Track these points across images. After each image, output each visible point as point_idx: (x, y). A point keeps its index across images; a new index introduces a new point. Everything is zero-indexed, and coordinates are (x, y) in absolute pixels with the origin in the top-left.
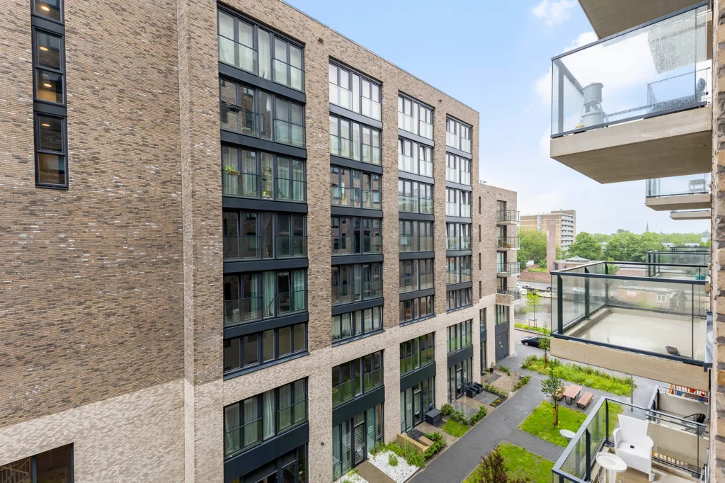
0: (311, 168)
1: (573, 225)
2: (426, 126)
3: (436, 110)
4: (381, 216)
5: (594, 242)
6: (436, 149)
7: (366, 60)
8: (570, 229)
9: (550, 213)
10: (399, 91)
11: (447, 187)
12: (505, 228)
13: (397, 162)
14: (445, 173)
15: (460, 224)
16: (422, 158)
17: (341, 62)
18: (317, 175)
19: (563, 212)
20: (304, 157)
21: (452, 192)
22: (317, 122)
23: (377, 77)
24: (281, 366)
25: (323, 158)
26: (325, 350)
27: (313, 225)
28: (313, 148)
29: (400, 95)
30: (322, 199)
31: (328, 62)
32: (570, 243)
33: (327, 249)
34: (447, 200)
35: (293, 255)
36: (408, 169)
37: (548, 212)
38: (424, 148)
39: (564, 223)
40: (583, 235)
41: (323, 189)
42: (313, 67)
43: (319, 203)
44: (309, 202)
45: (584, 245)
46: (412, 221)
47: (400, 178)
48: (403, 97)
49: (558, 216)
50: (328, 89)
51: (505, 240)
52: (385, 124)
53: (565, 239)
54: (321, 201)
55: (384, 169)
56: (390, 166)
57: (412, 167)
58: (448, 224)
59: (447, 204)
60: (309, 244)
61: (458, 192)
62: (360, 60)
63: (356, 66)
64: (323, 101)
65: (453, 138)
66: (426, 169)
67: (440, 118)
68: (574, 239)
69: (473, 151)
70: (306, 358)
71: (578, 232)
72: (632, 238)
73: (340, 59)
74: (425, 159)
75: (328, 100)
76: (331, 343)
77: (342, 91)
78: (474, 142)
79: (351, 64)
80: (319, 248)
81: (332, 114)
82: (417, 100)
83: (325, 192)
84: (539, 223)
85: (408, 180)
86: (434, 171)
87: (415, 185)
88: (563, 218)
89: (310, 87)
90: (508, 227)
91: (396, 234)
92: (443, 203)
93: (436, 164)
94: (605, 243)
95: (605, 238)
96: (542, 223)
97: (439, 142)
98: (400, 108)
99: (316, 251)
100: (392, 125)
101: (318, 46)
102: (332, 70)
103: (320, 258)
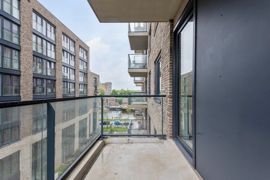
0: (23, 55)
1: (111, 87)
2: (72, 48)
3: (76, 43)
4: (55, 79)
5: (116, 92)
6: (76, 57)
7: (49, 16)
8: (110, 88)
9: (105, 83)
10: (62, 32)
11: (80, 71)
12: (96, 87)
13: (62, 59)
14: (79, 66)
15: (84, 84)
16: (71, 59)
17: (39, 13)
18: (26, 59)
19: (108, 83)
20: (20, 49)
21: (81, 73)
22: (27, 35)
23: (54, 24)
24: (6, 148)
25: (29, 52)
26: (29, 137)
27: (24, 81)
28: (24, 46)
29: (63, 34)
30: (29, 70)
31: (32, 11)
32: (110, 93)
33: (31, 92)
34: (79, 76)
35: (12, 95)
36: (66, 62)
37: (104, 83)
38: (71, 55)
39: (109, 86)
40: (114, 90)
41: (29, 65)
42: (25, 11)
43: (27, 71)
44: (21, 70)
45: (114, 93)
46: (67, 82)
47: (63, 65)
48: (64, 35)
49: (107, 84)
50: (32, 22)
51: (96, 91)
52: (57, 43)
53: (109, 91)
54: (28, 70)
55: (57, 61)
56: (59, 60)
57: (67, 62)
58: (80, 84)
59: (79, 77)
60: (21, 90)
61: (83, 73)
62: (47, 15)
63: (45, 17)
64: (29, 27)
65: (81, 54)
66: (72, 64)
67: (77, 46)
68: (111, 92)
69: (88, 60)
70: (19, 142)
71: (112, 89)
72: (125, 91)
73: (38, 12)
74: (72, 60)
75: (32, 27)
76: (32, 133)
77: (38, 25)
78: (88, 57)
79: (43, 15)
80: (27, 91)
81: (34, 33)
82: (69, 37)
83: (30, 66)
84: (102, 86)
85: (66, 66)
86: (75, 64)
87: (68, 69)
88: (109, 85)
89: (23, 19)
90: (97, 86)
91: (61, 87)
92: (78, 77)
93: (76, 62)
94: (119, 93)
95: (119, 91)
96: (103, 86)
97: (77, 54)
98: (63, 39)
99: (25, 93)
100: (60, 44)
101: (28, 3)
102: (34, 15)
103: (27, 96)
